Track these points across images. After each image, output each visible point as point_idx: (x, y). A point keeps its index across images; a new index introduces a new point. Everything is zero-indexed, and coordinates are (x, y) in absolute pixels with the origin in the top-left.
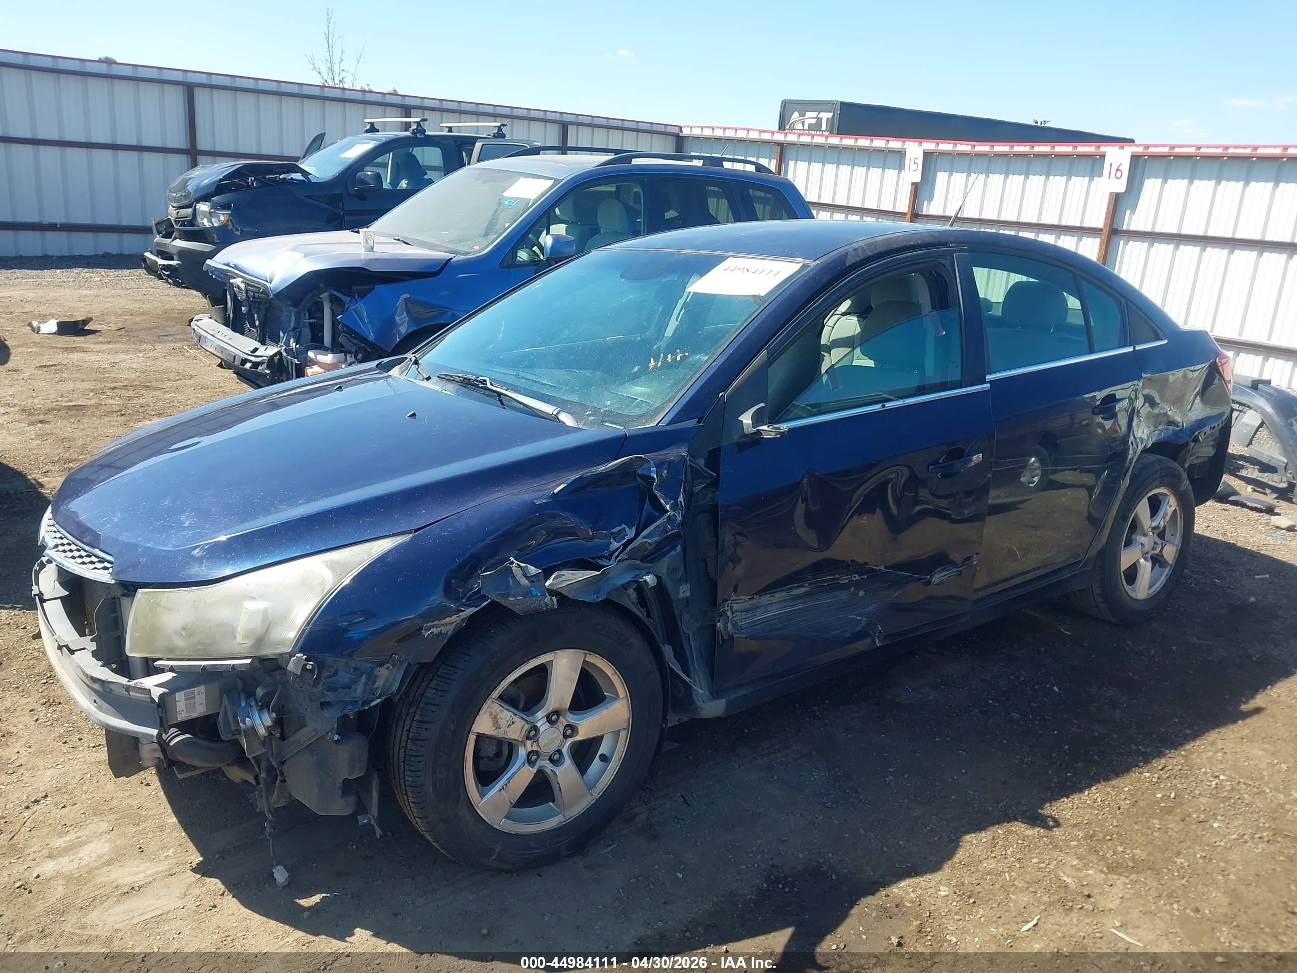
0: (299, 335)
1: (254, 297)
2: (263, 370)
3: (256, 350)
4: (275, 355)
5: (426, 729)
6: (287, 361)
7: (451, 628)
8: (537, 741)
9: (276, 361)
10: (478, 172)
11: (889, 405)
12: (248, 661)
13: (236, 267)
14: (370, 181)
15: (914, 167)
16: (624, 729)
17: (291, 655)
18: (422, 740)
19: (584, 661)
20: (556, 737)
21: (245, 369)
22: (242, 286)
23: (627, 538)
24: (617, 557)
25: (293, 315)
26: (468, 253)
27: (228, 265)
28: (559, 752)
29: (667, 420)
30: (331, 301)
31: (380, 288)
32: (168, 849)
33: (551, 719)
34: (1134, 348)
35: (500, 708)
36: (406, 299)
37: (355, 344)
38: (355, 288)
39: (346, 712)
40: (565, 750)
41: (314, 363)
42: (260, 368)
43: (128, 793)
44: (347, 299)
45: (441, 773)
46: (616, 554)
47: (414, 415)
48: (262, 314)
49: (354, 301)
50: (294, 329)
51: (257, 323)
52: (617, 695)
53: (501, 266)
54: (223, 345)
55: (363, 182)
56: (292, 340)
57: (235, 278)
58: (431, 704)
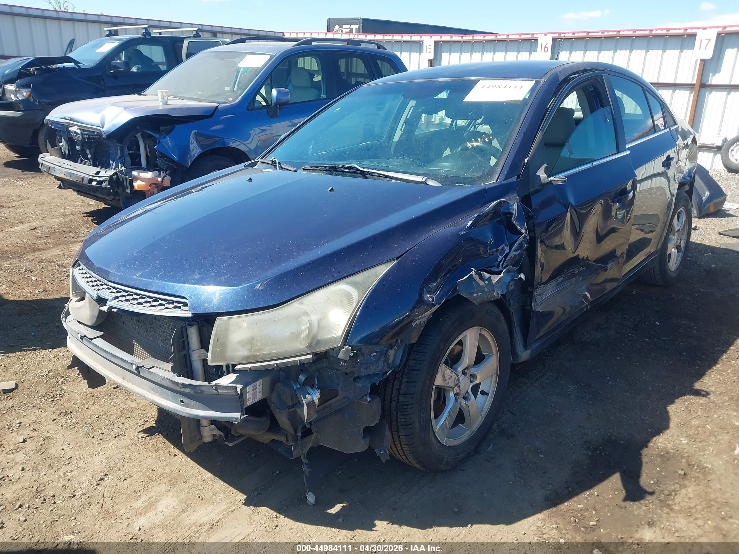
0: (124, 162)
1: (89, 138)
2: (106, 185)
3: (98, 173)
4: (113, 175)
5: (414, 387)
6: (123, 178)
7: (425, 319)
8: (459, 387)
9: (115, 179)
10: (214, 54)
11: (595, 163)
12: (311, 356)
13: (71, 119)
14: (120, 66)
15: (429, 50)
16: (495, 374)
17: (341, 348)
18: (410, 394)
19: (480, 334)
20: (467, 383)
21: (93, 186)
22: (79, 131)
23: (506, 252)
24: (502, 265)
25: (119, 148)
26: (226, 103)
27: (65, 118)
28: (467, 392)
29: (502, 177)
30: (143, 138)
31: (179, 128)
32: (219, 494)
33: (464, 372)
34: (670, 129)
35: (446, 368)
36: (195, 133)
37: (165, 164)
38: (162, 128)
39: (374, 381)
40: (470, 391)
41: (137, 179)
42: (104, 184)
43: (165, 463)
44: (157, 136)
45: (423, 413)
46: (502, 263)
47: (332, 189)
48: (93, 150)
49: (162, 137)
50: (120, 158)
51: (89, 156)
52: (492, 353)
53: (248, 109)
54: (70, 171)
55: (115, 67)
56: (120, 165)
57: (72, 127)
58: (415, 370)
